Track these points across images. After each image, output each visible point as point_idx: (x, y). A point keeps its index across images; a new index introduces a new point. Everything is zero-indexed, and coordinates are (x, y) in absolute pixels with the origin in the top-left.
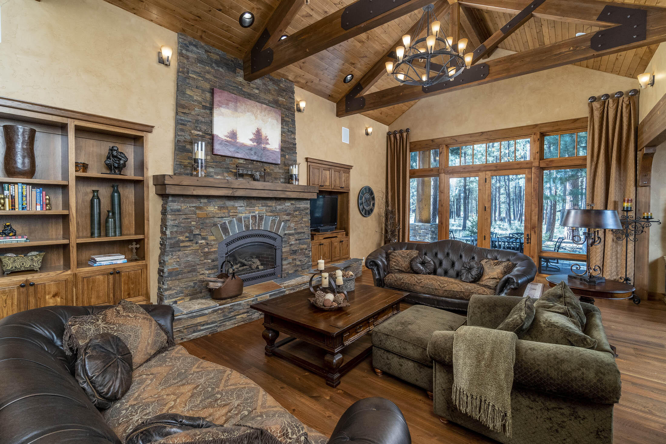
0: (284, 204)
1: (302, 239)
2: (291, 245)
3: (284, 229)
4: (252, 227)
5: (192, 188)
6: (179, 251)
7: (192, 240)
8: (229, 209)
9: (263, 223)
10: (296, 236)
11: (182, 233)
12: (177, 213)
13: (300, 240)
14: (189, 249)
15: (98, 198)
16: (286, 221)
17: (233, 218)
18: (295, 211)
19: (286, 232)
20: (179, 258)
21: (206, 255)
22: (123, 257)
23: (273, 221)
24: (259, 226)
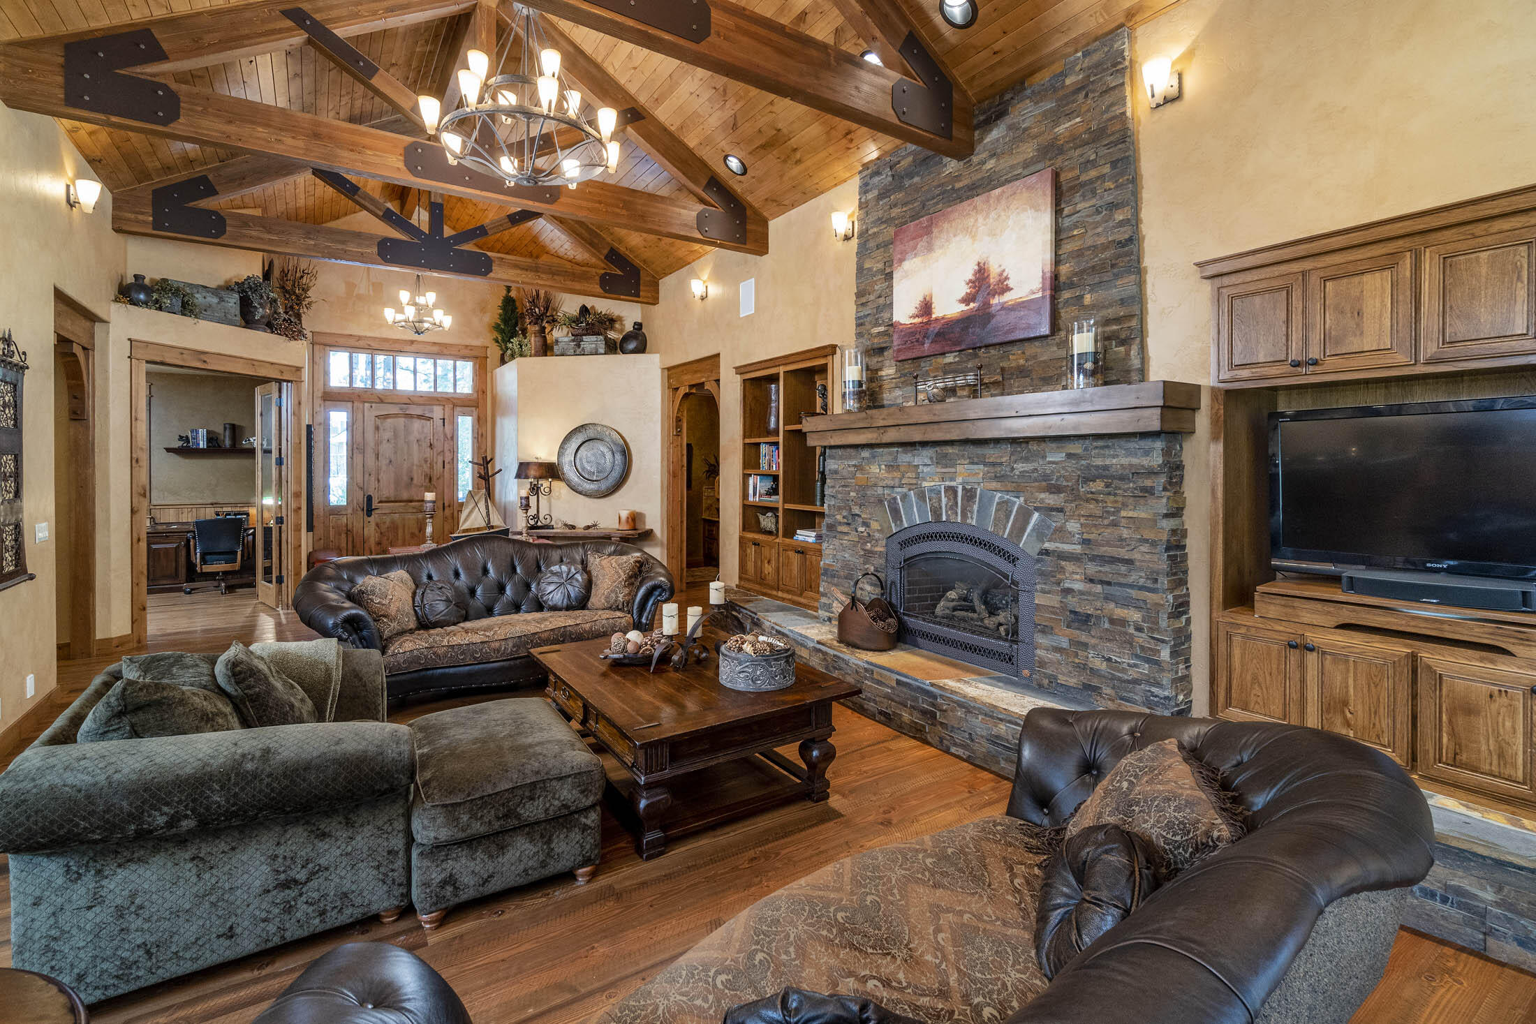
0: (1044, 457)
1: (1120, 585)
2: (1068, 591)
3: (1040, 534)
4: (948, 515)
5: (829, 434)
7: (851, 524)
8: (902, 469)
9: (976, 507)
10: (1092, 568)
11: (839, 509)
12: (835, 476)
13: (1109, 583)
14: (847, 538)
16: (1049, 510)
17: (910, 490)
18: (1087, 480)
19: (1047, 545)
23: (1004, 506)
24: (964, 515)
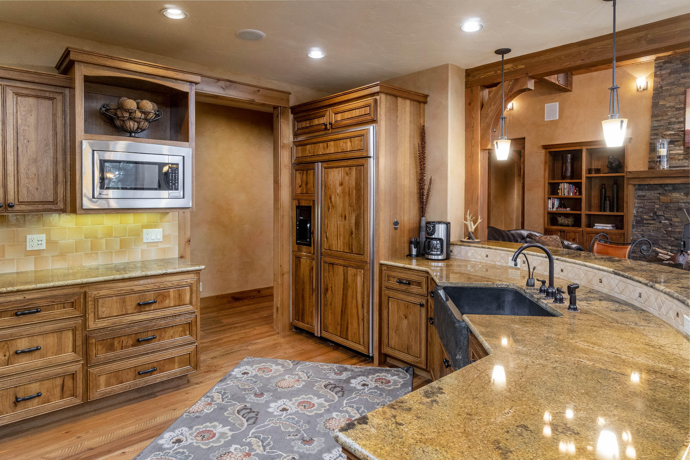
6: (643, 226)
7: (655, 220)
11: (646, 213)
12: (642, 198)
14: (652, 226)
15: (605, 188)
20: (643, 231)
21: (669, 233)
22: (610, 225)
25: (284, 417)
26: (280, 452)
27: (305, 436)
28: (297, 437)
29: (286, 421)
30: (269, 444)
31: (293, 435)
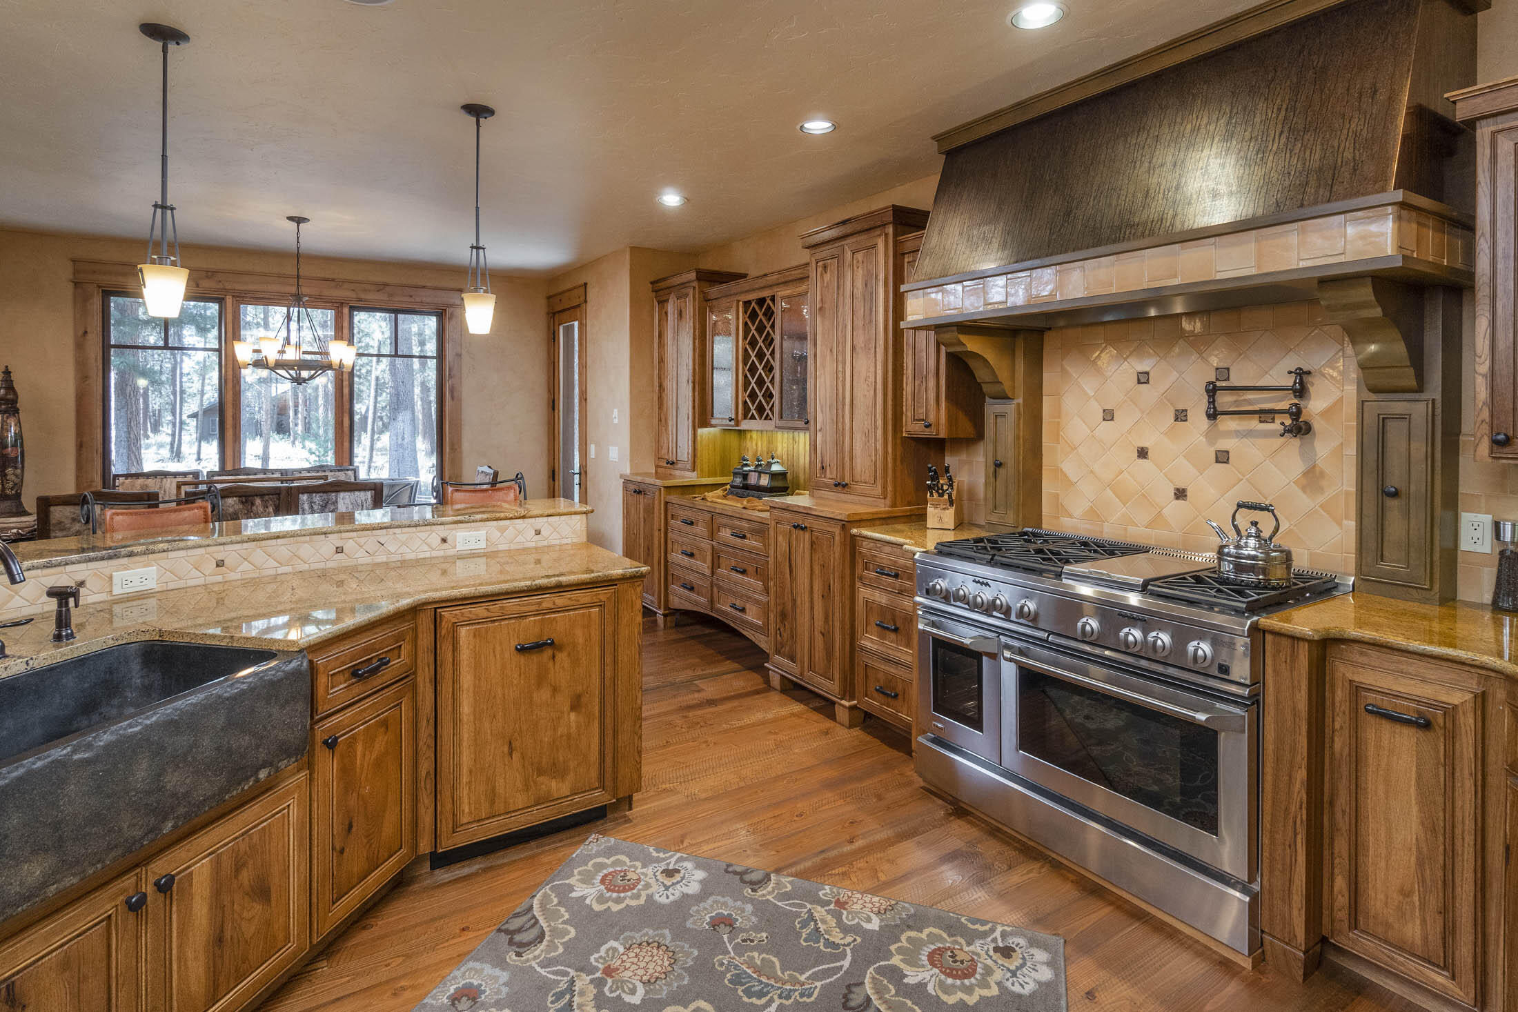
25: (771, 1001)
26: (780, 904)
27: (725, 937)
28: (745, 935)
29: (767, 985)
30: (804, 924)
31: (752, 941)
